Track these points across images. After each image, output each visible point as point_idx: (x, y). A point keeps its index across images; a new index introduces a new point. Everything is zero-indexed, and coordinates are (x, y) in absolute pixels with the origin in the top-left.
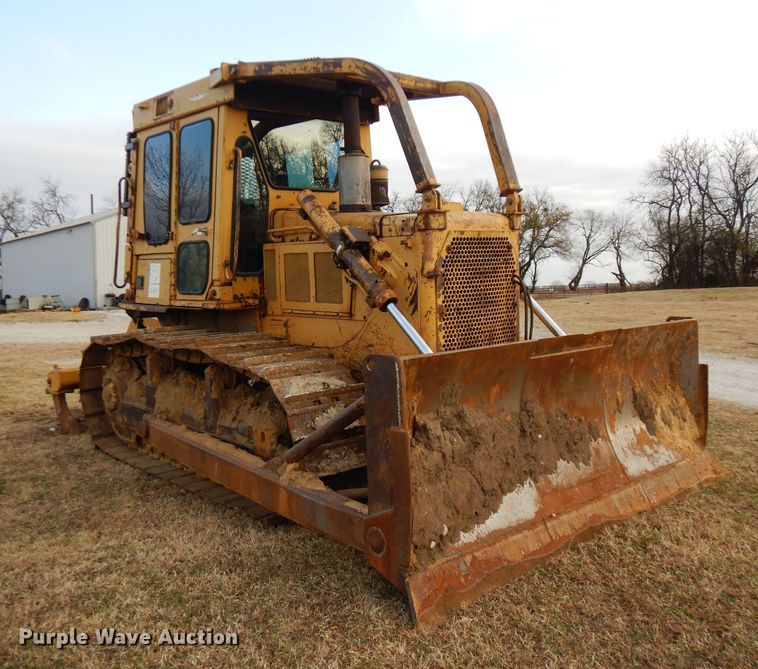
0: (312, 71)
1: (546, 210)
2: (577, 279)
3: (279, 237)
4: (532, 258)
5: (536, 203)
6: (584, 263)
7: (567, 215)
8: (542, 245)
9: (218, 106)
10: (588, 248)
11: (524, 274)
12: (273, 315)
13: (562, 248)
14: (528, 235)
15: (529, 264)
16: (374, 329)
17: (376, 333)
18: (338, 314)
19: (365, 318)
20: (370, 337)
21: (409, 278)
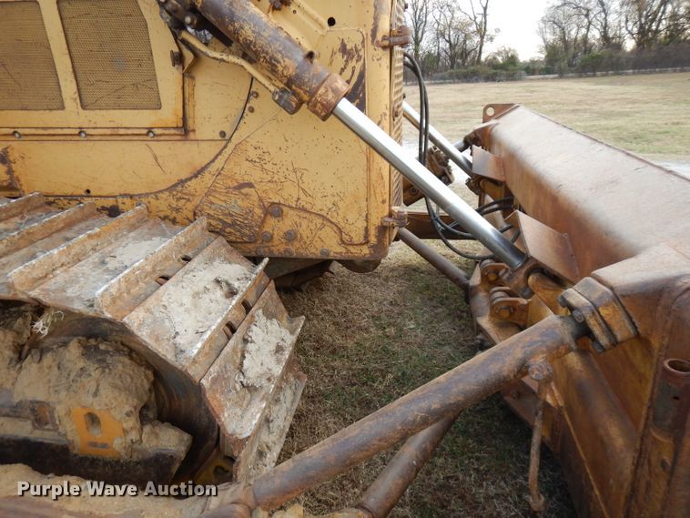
16: (253, 154)
17: (259, 162)
18: (150, 130)
19: (223, 134)
20: (243, 171)
21: (344, 49)
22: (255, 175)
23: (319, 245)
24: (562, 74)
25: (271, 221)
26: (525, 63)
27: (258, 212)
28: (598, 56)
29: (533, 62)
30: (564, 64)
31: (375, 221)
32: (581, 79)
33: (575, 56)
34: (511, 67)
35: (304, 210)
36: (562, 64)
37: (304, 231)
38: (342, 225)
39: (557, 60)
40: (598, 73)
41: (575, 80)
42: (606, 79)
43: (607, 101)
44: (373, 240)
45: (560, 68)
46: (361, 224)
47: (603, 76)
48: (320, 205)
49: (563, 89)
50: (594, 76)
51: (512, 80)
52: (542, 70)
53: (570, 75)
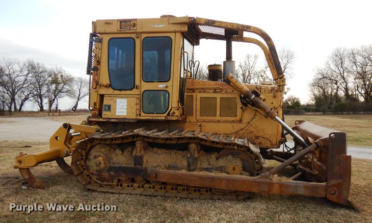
0: (236, 28)
1: (62, 76)
2: (76, 107)
3: (192, 90)
4: (55, 97)
5: (56, 73)
6: (78, 99)
7: (72, 79)
8: (60, 91)
9: (175, 32)
10: (80, 94)
11: (52, 104)
12: (190, 122)
13: (70, 93)
14: (54, 86)
15: (54, 100)
16: (254, 126)
17: (255, 128)
18: (233, 121)
19: (248, 122)
20: (252, 129)
21: (274, 108)
22: (254, 130)
23: (266, 145)
24: (324, 113)
25: (256, 140)
26: (304, 106)
27: (254, 138)
28: (344, 104)
29: (308, 105)
30: (325, 107)
31: (278, 140)
32: (335, 115)
33: (331, 103)
34: (296, 108)
35: (264, 138)
36: (325, 108)
37: (263, 142)
38: (272, 141)
39: (321, 105)
40: (344, 113)
41: (332, 116)
42: (349, 116)
43: (347, 126)
44: (278, 144)
45: (323, 109)
46: (275, 140)
47: (347, 114)
48: (267, 136)
49: (325, 120)
50: (342, 114)
51: (297, 114)
52: (314, 109)
53: (329, 113)
